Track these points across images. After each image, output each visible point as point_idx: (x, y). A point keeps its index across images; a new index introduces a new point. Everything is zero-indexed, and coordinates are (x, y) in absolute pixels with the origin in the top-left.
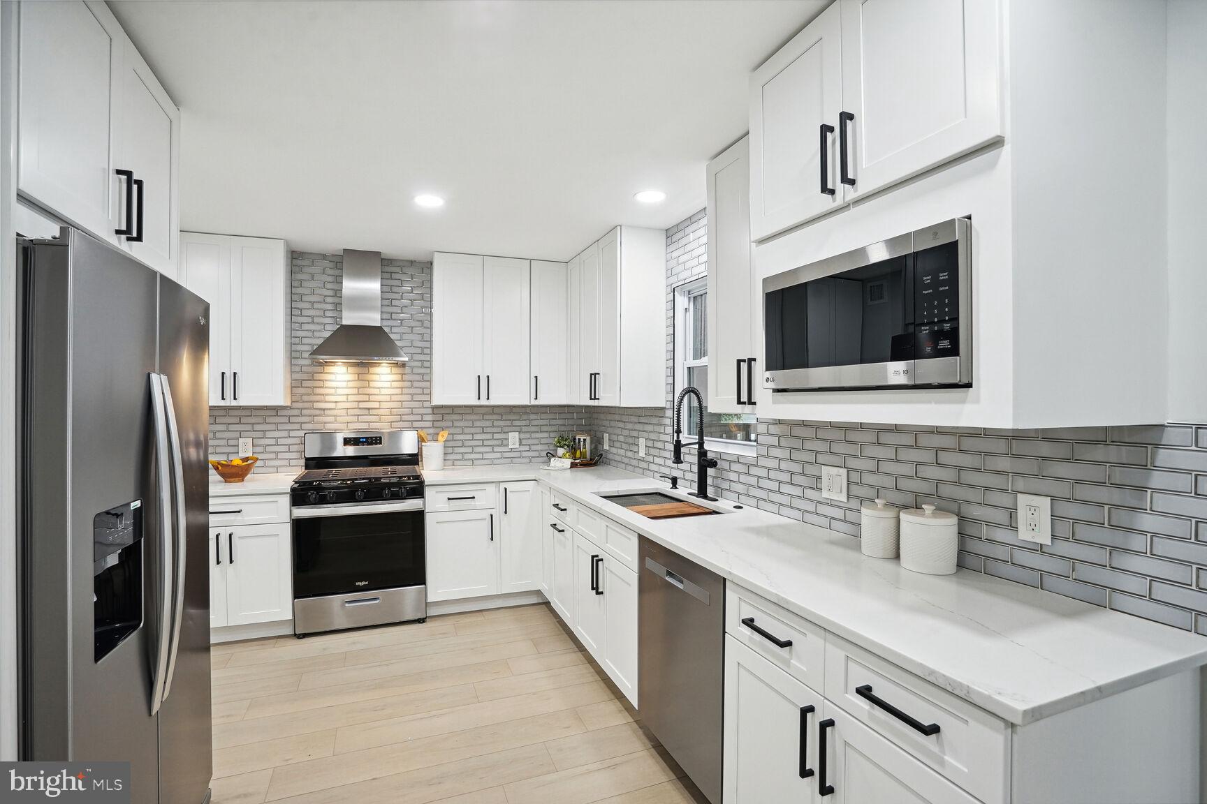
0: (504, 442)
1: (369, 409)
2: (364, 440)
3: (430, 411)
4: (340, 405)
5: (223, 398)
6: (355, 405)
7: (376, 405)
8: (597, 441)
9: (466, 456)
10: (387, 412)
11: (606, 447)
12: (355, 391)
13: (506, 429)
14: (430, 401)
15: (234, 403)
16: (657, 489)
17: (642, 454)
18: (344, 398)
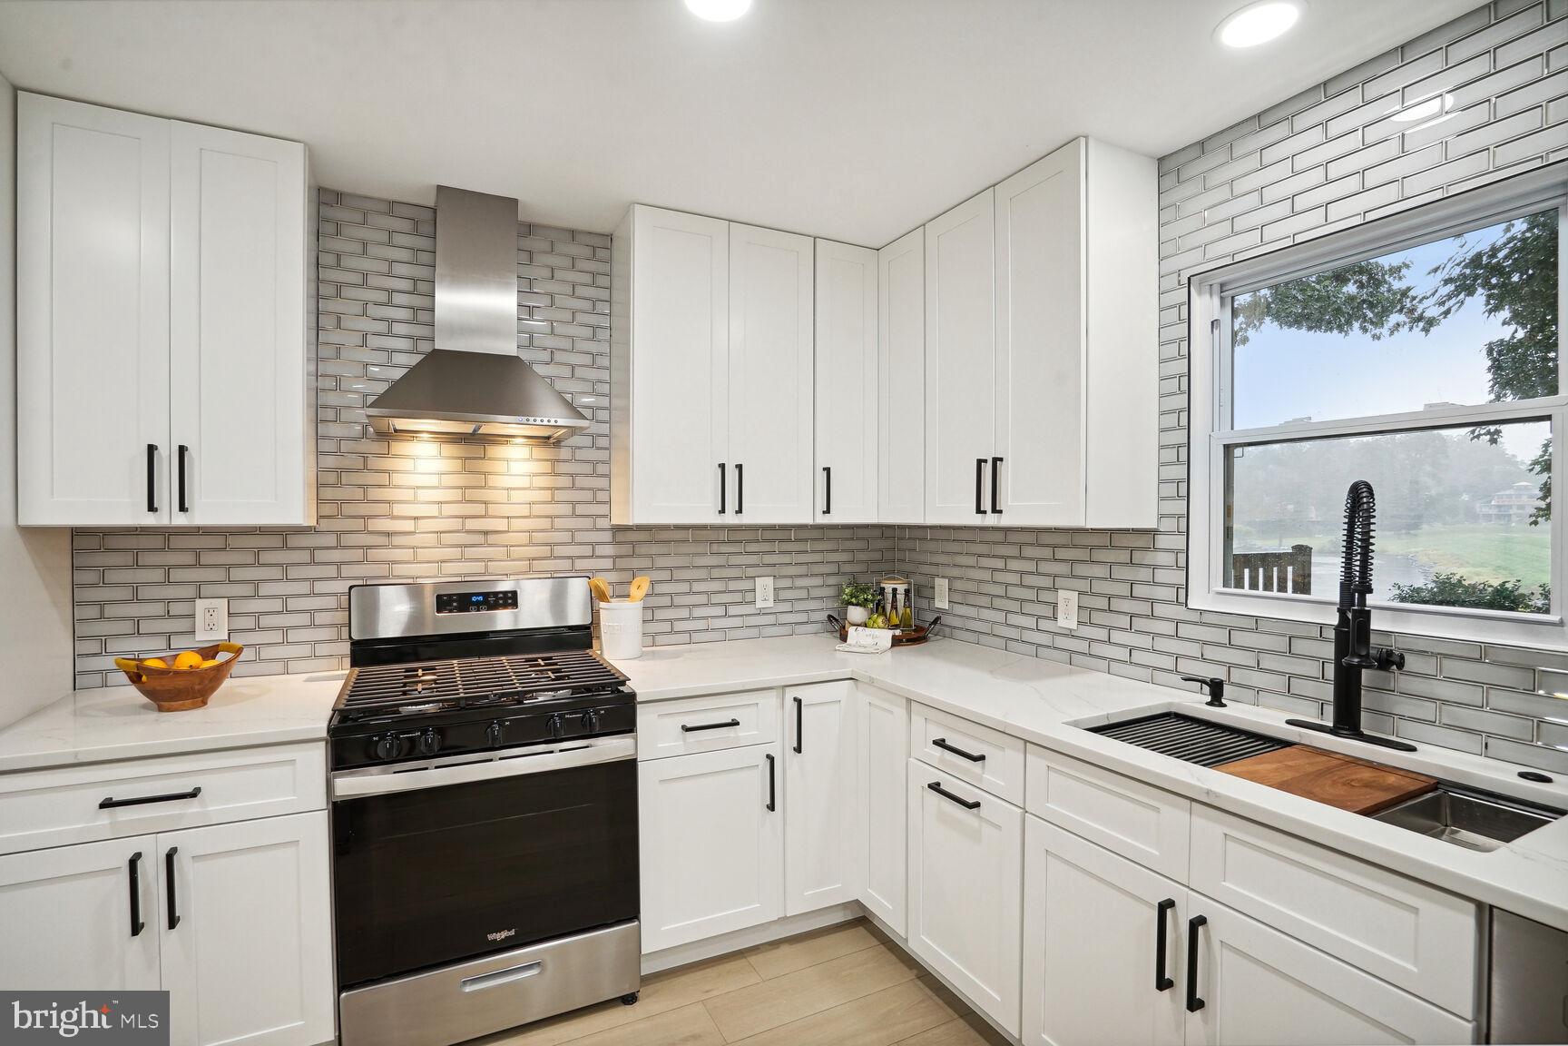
0: (748, 597)
1: (486, 533)
2: (481, 598)
3: (607, 536)
4: (425, 525)
5: (151, 508)
6: (456, 524)
7: (501, 525)
8: (921, 592)
9: (679, 626)
10: (524, 538)
11: (942, 603)
12: (457, 495)
13: (751, 572)
14: (608, 516)
15: (180, 520)
16: (1170, 704)
17: (1068, 619)
18: (433, 510)
